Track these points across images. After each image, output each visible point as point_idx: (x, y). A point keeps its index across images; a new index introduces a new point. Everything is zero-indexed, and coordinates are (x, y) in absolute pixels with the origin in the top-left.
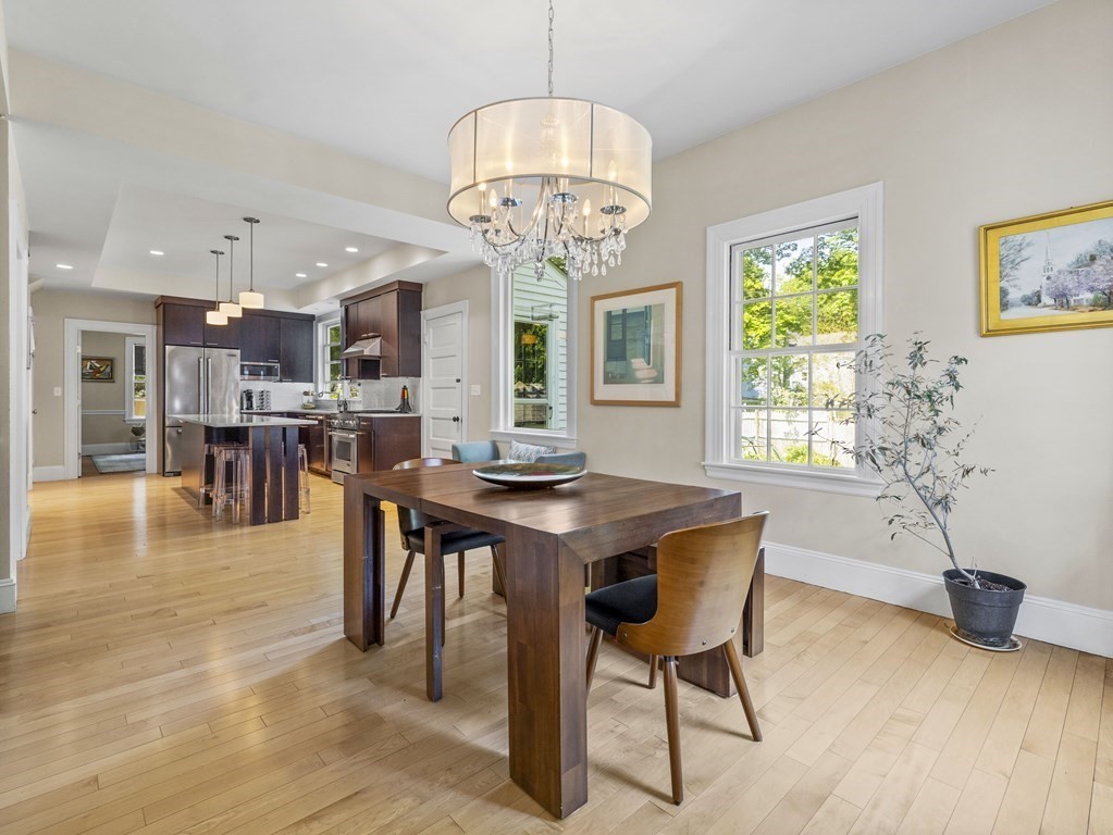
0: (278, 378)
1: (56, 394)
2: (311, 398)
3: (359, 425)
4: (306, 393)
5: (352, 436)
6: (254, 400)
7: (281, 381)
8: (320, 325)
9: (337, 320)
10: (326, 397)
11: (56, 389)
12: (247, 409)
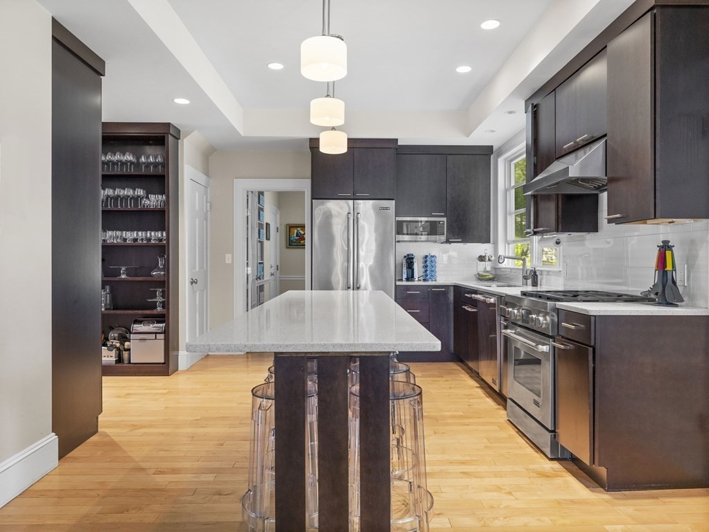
0: (443, 238)
1: (227, 262)
2: (488, 266)
3: (558, 325)
4: (482, 258)
5: (545, 348)
6: (416, 267)
7: (448, 241)
8: (501, 161)
9: (521, 146)
10: (507, 264)
11: (227, 255)
12: (408, 279)
